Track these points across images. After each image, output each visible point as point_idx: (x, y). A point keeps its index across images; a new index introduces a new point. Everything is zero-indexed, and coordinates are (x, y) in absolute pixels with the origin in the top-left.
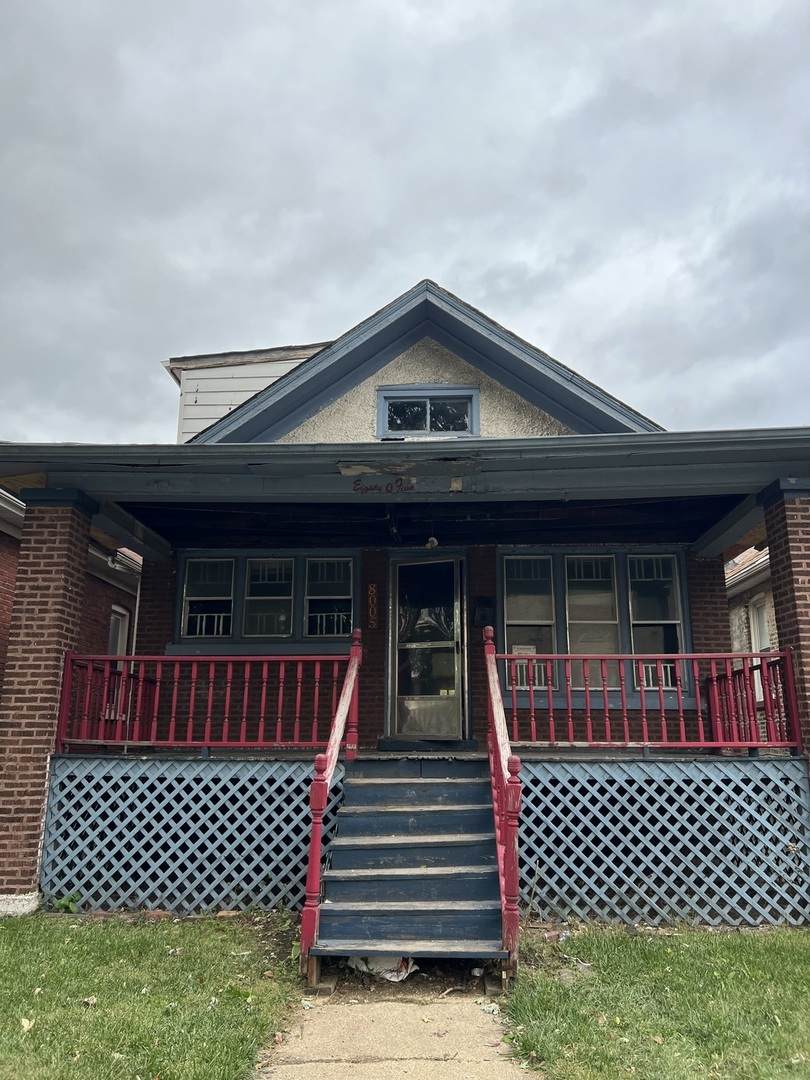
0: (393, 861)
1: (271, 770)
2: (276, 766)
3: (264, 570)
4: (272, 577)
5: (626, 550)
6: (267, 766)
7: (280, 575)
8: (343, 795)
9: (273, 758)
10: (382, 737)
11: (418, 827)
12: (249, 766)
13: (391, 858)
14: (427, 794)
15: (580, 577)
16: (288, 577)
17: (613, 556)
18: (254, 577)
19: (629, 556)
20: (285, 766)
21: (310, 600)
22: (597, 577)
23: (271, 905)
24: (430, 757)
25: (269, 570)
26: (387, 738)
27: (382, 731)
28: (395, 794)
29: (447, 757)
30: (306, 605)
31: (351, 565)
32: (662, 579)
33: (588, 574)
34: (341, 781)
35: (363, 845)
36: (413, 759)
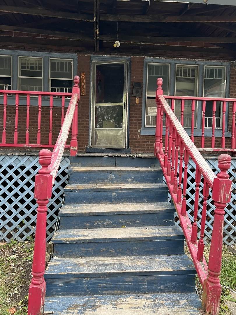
0: (103, 223)
1: (22, 161)
2: (26, 158)
3: (28, 64)
4: (32, 68)
5: (204, 63)
6: (19, 158)
7: (36, 67)
8: (69, 176)
9: (23, 154)
10: (88, 146)
11: (118, 198)
12: (7, 158)
13: (102, 222)
14: (122, 177)
15: (181, 76)
16: (40, 68)
17: (198, 66)
18: (23, 67)
19: (205, 66)
20: (31, 158)
21: (52, 80)
22: (189, 76)
23: (24, 238)
24: (121, 155)
25: (30, 64)
26: (90, 147)
27: (88, 144)
28: (102, 177)
29: (131, 156)
30: (50, 82)
31: (72, 63)
32: (217, 79)
33: (185, 75)
34: (67, 168)
35: (82, 213)
36: (111, 157)
